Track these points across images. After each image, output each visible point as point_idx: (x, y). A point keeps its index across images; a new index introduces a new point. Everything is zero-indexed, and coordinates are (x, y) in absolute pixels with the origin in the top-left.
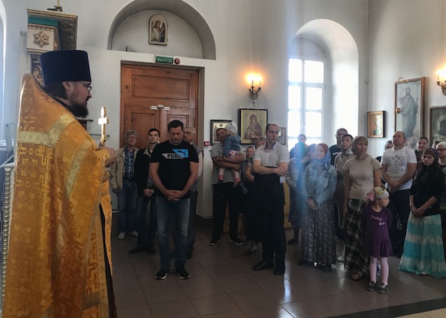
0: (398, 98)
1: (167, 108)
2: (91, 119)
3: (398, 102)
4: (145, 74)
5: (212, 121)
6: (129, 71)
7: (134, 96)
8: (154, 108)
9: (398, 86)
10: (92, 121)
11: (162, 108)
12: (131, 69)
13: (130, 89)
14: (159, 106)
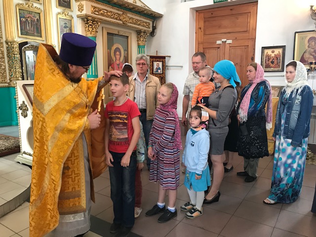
1: (229, 41)
2: (169, 55)
4: (213, 15)
5: (264, 48)
6: (202, 15)
7: (205, 34)
8: (219, 42)
10: (170, 57)
11: (226, 41)
12: (203, 14)
13: (202, 29)
14: (223, 40)
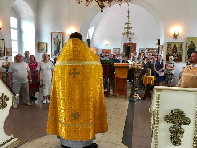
0: (52, 38)
3: (53, 40)
9: (52, 34)
